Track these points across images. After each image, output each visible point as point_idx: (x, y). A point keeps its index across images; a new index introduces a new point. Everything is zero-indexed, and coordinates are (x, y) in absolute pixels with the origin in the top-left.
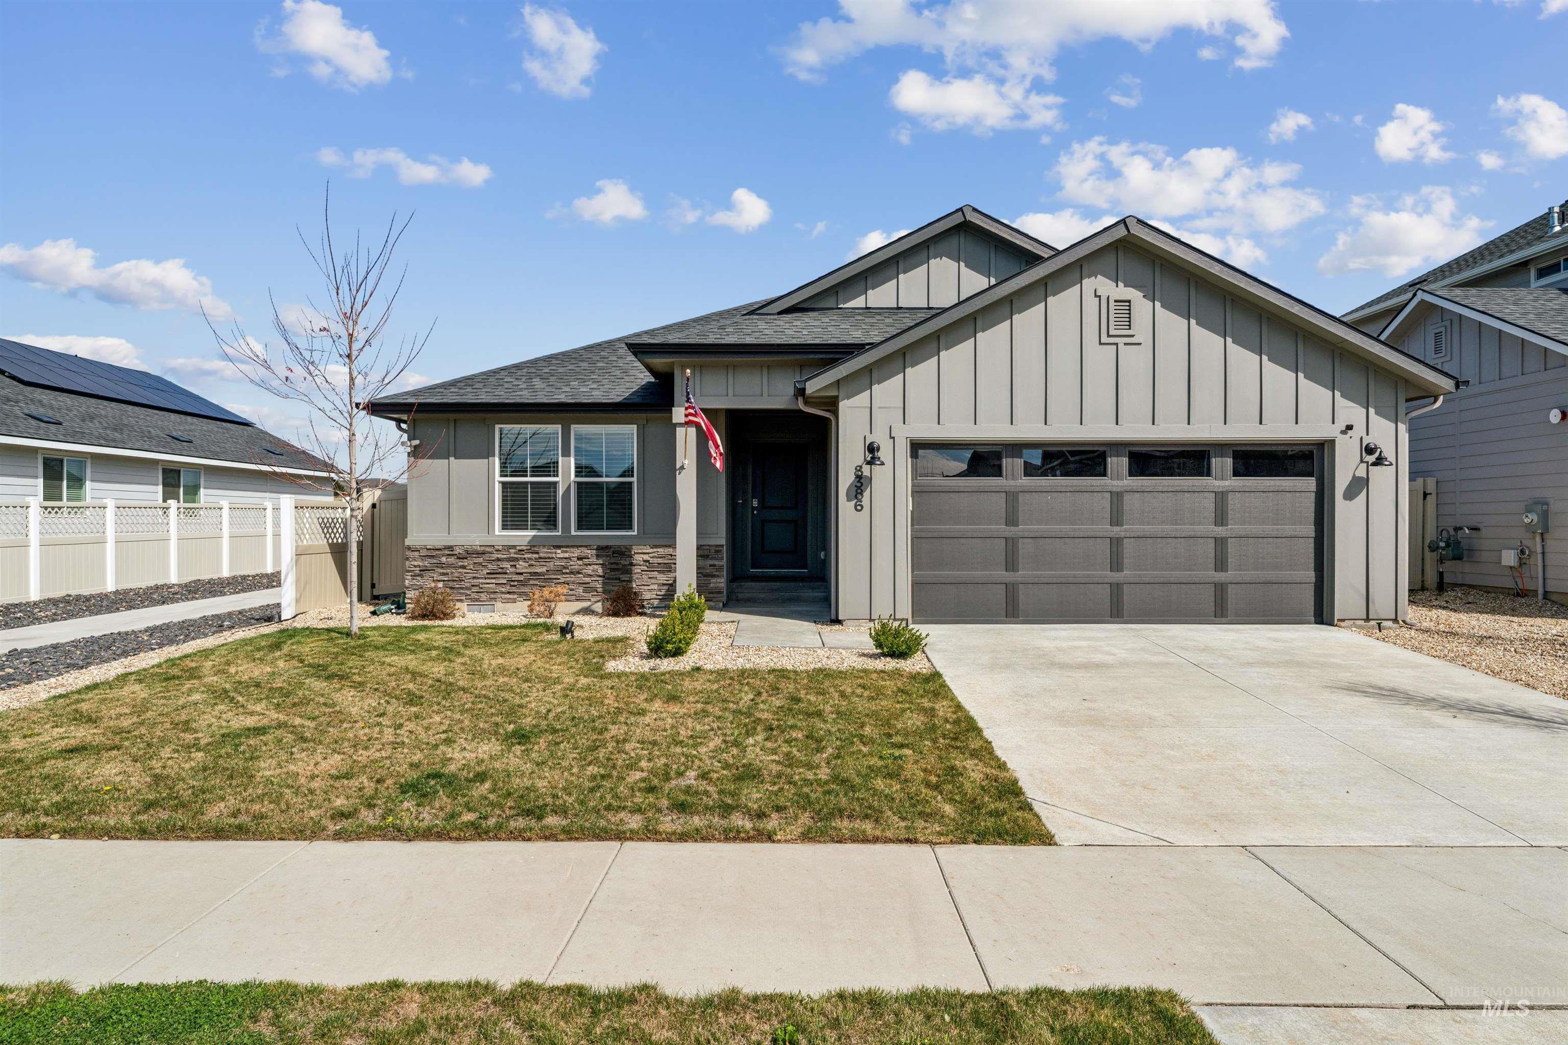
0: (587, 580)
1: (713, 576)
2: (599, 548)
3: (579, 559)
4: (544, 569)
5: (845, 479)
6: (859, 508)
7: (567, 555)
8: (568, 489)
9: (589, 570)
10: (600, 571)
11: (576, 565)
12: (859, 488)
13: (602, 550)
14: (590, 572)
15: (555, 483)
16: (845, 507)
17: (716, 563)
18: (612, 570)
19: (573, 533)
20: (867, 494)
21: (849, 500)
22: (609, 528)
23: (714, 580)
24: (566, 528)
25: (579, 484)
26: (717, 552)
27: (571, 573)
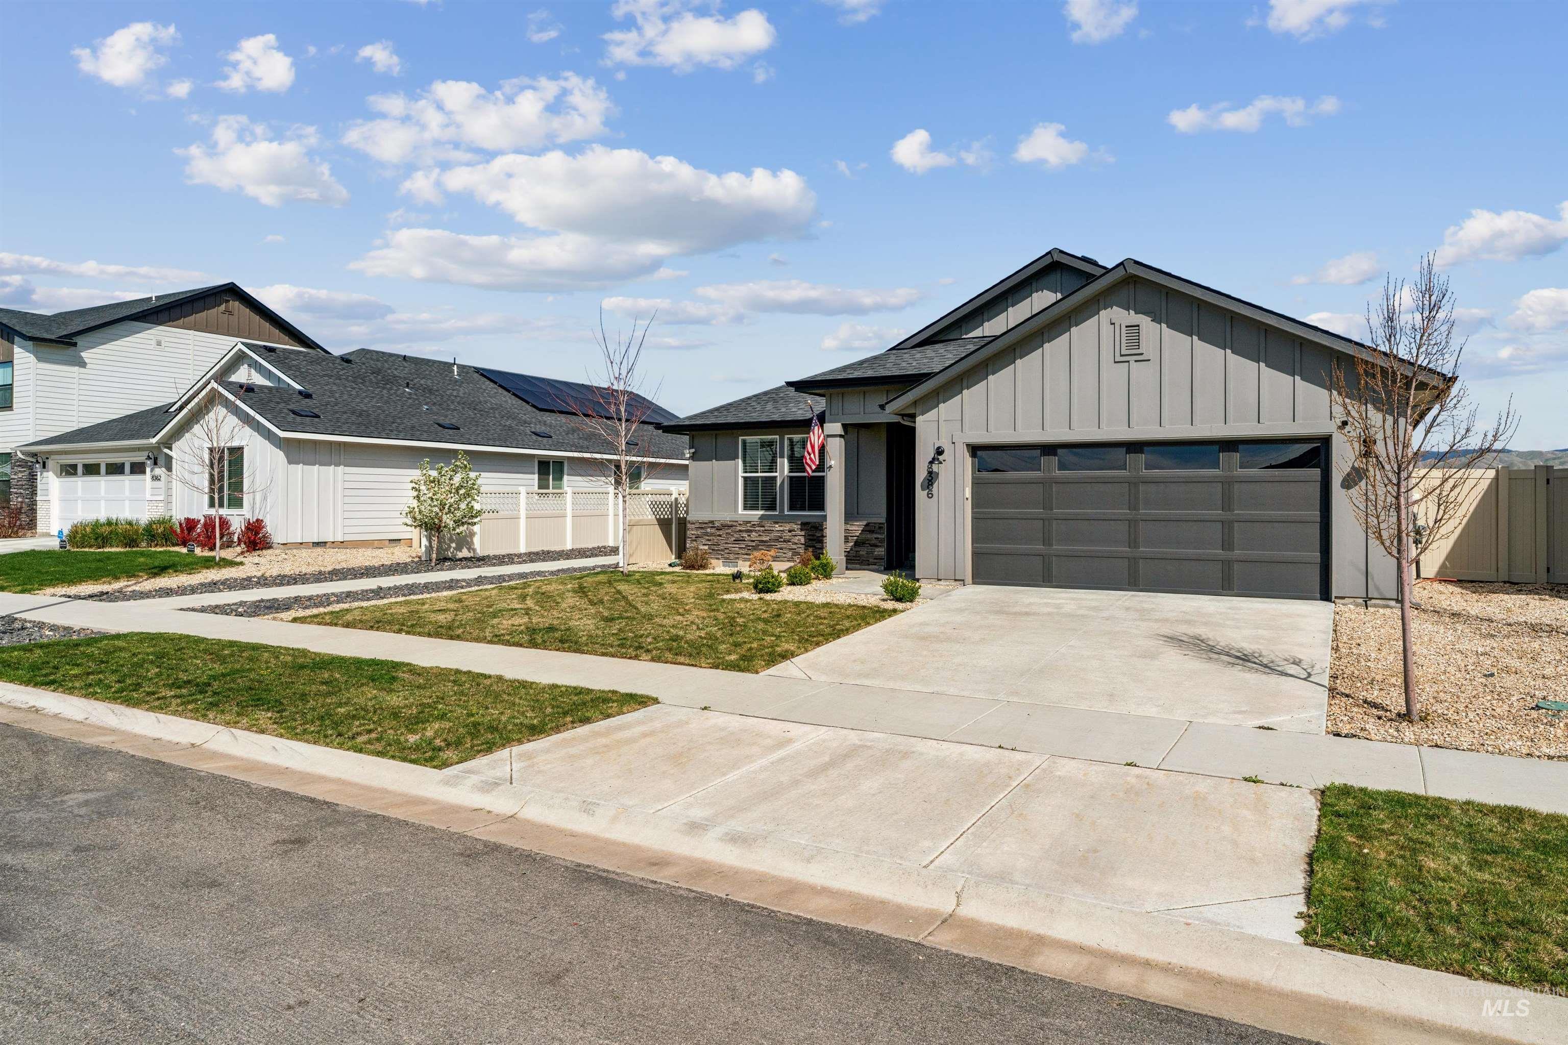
0: (794, 547)
1: (877, 546)
2: (803, 524)
3: (790, 531)
4: (768, 538)
5: (921, 474)
6: (930, 495)
7: (781, 529)
8: (783, 482)
9: (795, 540)
10: (803, 541)
11: (787, 535)
12: (930, 481)
13: (805, 525)
14: (796, 541)
15: (776, 477)
16: (920, 495)
17: (879, 536)
18: (810, 540)
19: (786, 513)
20: (935, 485)
21: (923, 489)
22: (810, 509)
23: (877, 549)
24: (782, 510)
25: (791, 478)
26: (880, 528)
27: (784, 541)
